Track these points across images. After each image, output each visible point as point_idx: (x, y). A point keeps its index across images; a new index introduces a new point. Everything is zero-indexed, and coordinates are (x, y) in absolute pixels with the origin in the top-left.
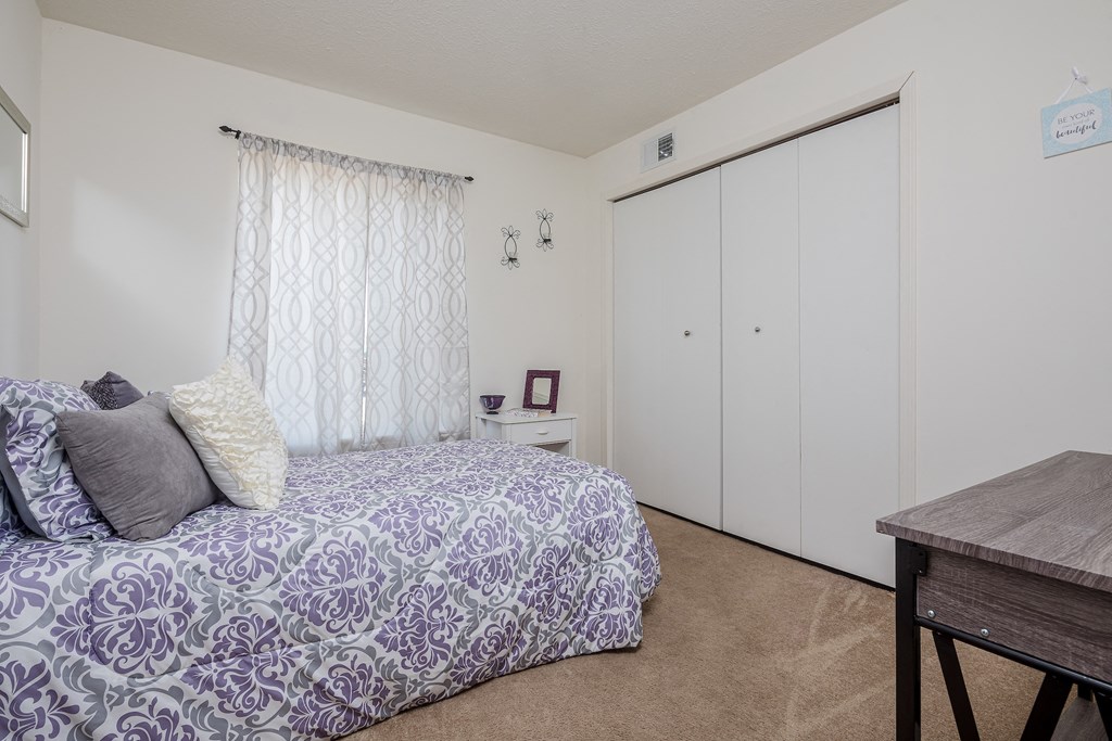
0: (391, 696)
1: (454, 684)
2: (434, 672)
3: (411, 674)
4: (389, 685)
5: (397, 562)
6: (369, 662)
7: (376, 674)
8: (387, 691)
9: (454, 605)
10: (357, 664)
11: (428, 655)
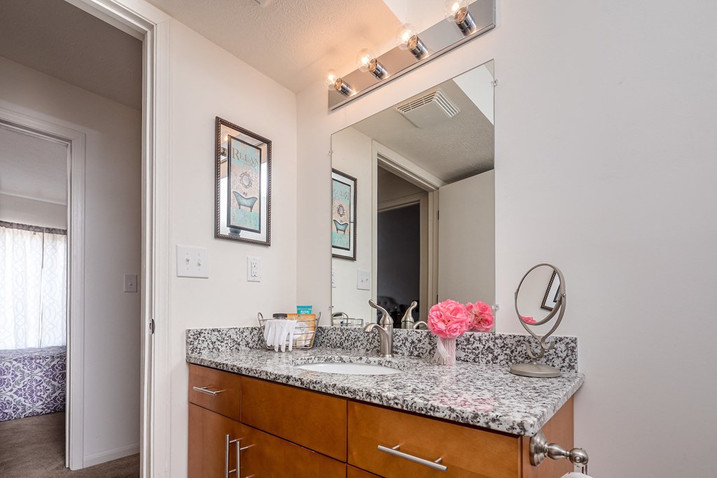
0: (20, 411)
1: (46, 410)
2: (37, 405)
3: (28, 405)
4: (19, 407)
5: (24, 372)
6: (11, 399)
7: (13, 403)
8: (18, 409)
9: (46, 386)
10: (6, 399)
11: (35, 399)
